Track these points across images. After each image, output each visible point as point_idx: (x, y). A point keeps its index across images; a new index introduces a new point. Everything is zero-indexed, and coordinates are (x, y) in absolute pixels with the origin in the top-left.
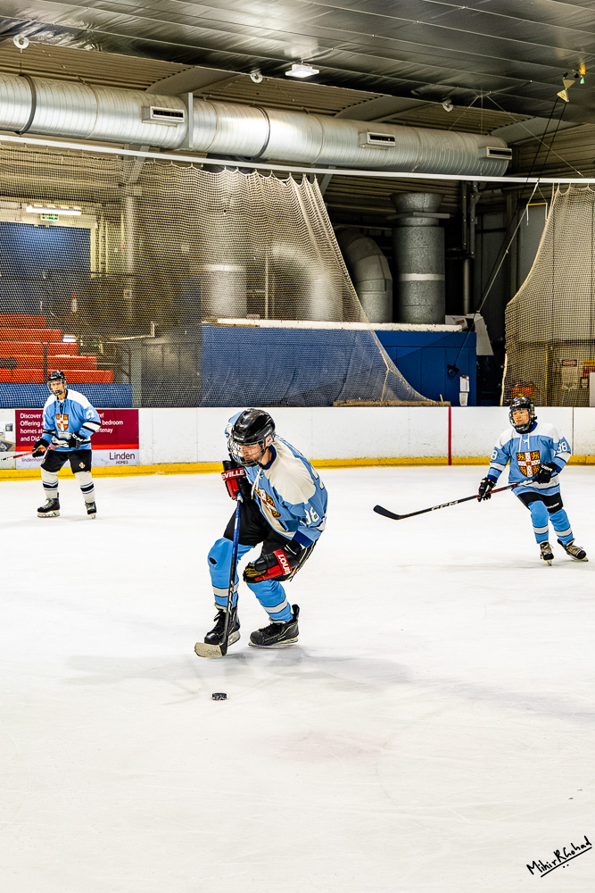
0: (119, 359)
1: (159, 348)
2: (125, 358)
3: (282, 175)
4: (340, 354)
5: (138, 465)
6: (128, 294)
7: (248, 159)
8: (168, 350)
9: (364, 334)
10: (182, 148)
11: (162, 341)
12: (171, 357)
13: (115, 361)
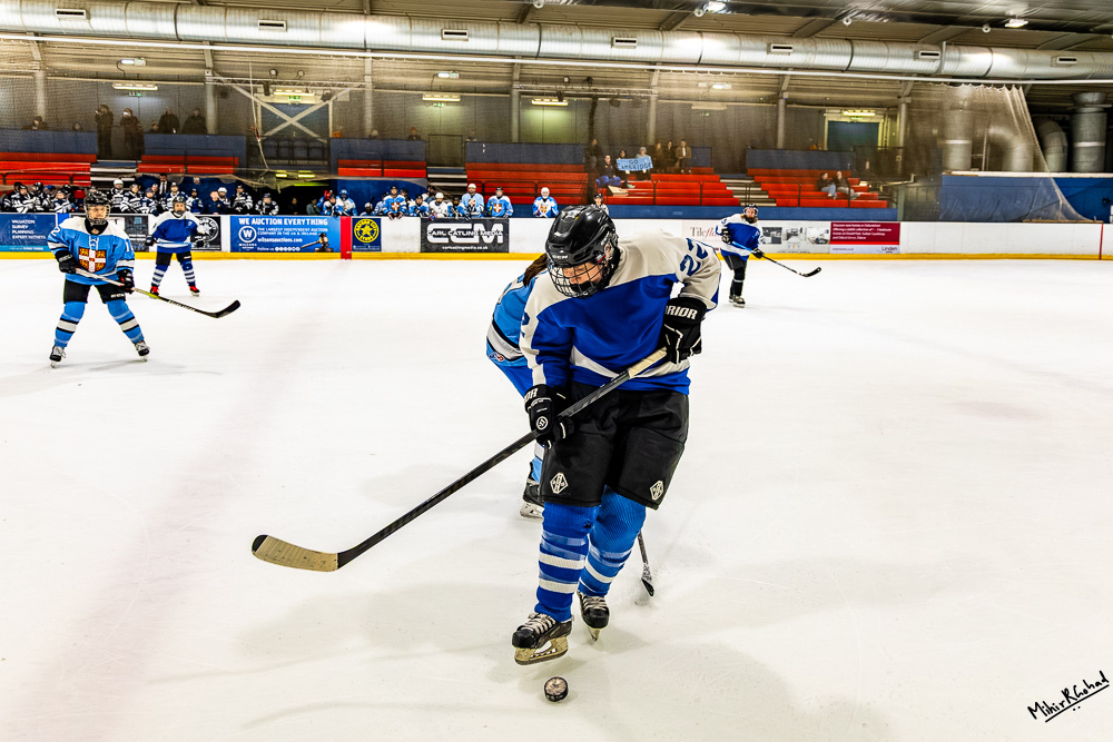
0: (891, 195)
1: (915, 189)
2: (895, 195)
3: (999, 86)
4: (1029, 192)
5: (898, 254)
6: (899, 158)
7: (978, 78)
8: (920, 189)
9: (1045, 180)
10: (937, 74)
11: (917, 184)
12: (922, 194)
13: (889, 196)
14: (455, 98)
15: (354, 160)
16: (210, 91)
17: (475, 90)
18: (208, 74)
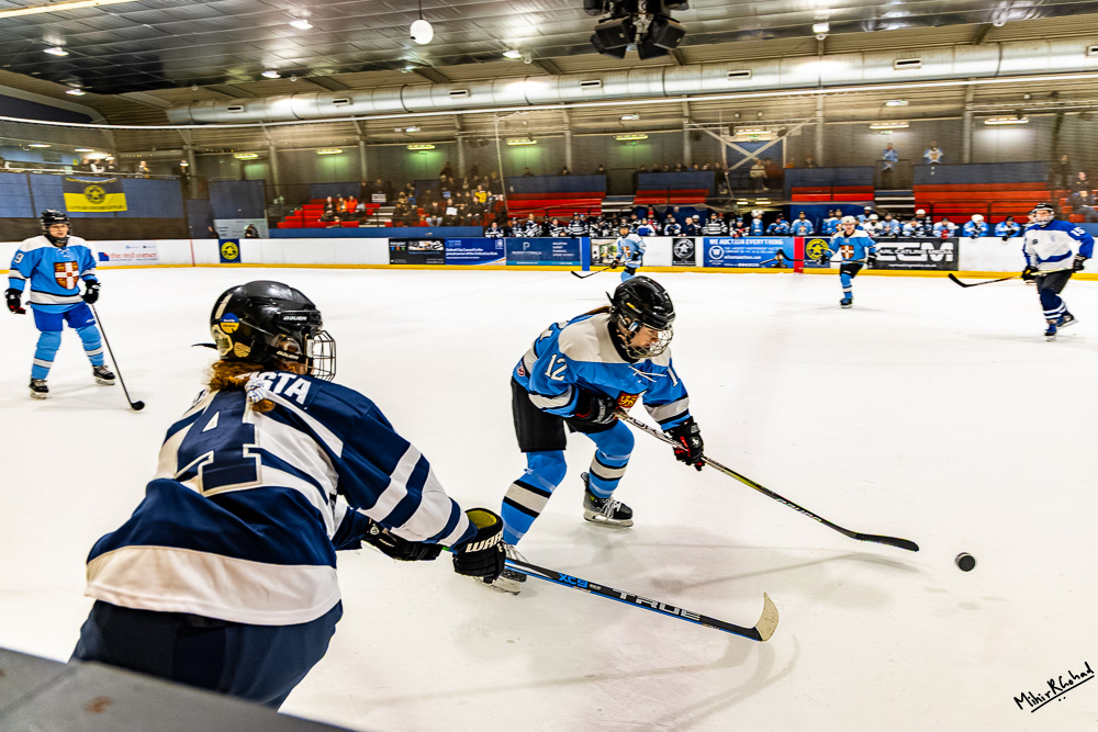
14: (904, 124)
15: (805, 186)
16: (686, 135)
17: (925, 115)
18: (686, 122)
